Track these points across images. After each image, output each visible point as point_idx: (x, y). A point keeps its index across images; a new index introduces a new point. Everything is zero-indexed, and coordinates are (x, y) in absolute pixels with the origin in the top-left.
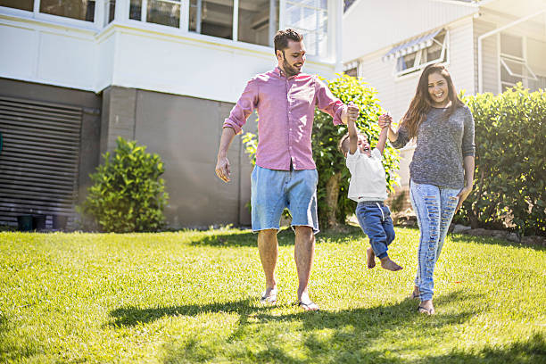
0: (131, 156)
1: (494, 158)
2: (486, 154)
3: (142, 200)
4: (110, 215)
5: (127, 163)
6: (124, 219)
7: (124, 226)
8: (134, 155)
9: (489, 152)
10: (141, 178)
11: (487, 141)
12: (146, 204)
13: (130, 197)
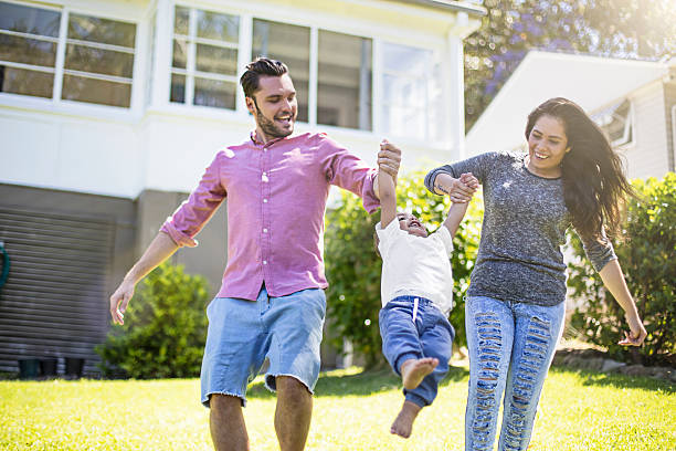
0: (163, 279)
1: (655, 267)
2: (645, 261)
3: (179, 337)
4: (137, 358)
5: (158, 288)
6: (156, 362)
7: (155, 370)
8: (168, 278)
9: (649, 258)
10: (177, 307)
11: (646, 244)
12: (183, 341)
13: (162, 332)
